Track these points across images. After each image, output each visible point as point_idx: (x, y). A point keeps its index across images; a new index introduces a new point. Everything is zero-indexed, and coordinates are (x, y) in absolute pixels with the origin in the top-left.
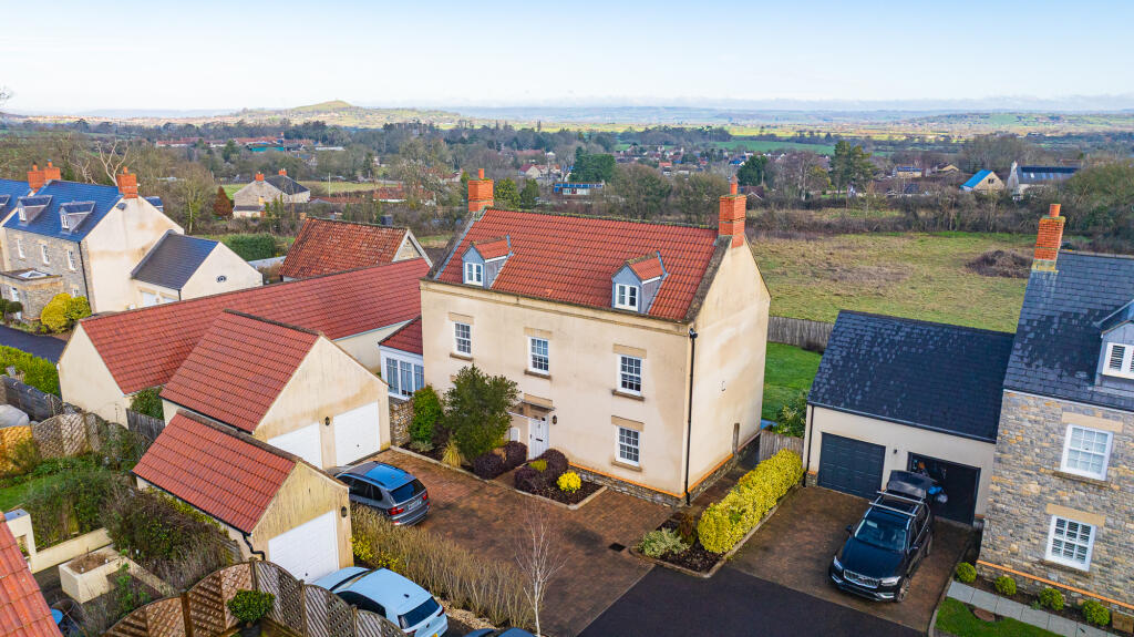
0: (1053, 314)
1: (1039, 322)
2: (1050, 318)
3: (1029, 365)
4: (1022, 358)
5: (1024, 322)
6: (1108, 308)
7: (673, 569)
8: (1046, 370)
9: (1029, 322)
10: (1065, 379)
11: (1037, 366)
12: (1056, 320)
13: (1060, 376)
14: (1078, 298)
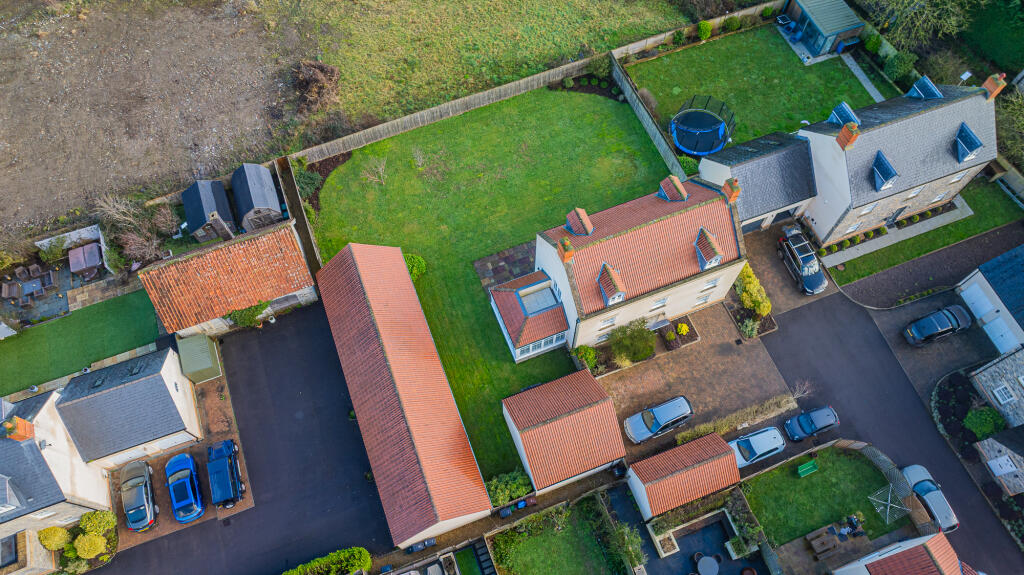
3: (857, 195)
4: (854, 193)
7: (766, 335)
8: (862, 194)
10: (869, 195)
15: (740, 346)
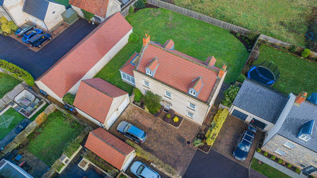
0: (294, 118)
1: (291, 119)
2: (293, 119)
3: (285, 130)
4: (283, 127)
5: (287, 118)
6: (307, 120)
7: (201, 151)
8: (288, 132)
9: (288, 119)
10: (291, 135)
11: (286, 130)
12: (294, 120)
13: (290, 134)
14: (301, 115)
15: (187, 144)
